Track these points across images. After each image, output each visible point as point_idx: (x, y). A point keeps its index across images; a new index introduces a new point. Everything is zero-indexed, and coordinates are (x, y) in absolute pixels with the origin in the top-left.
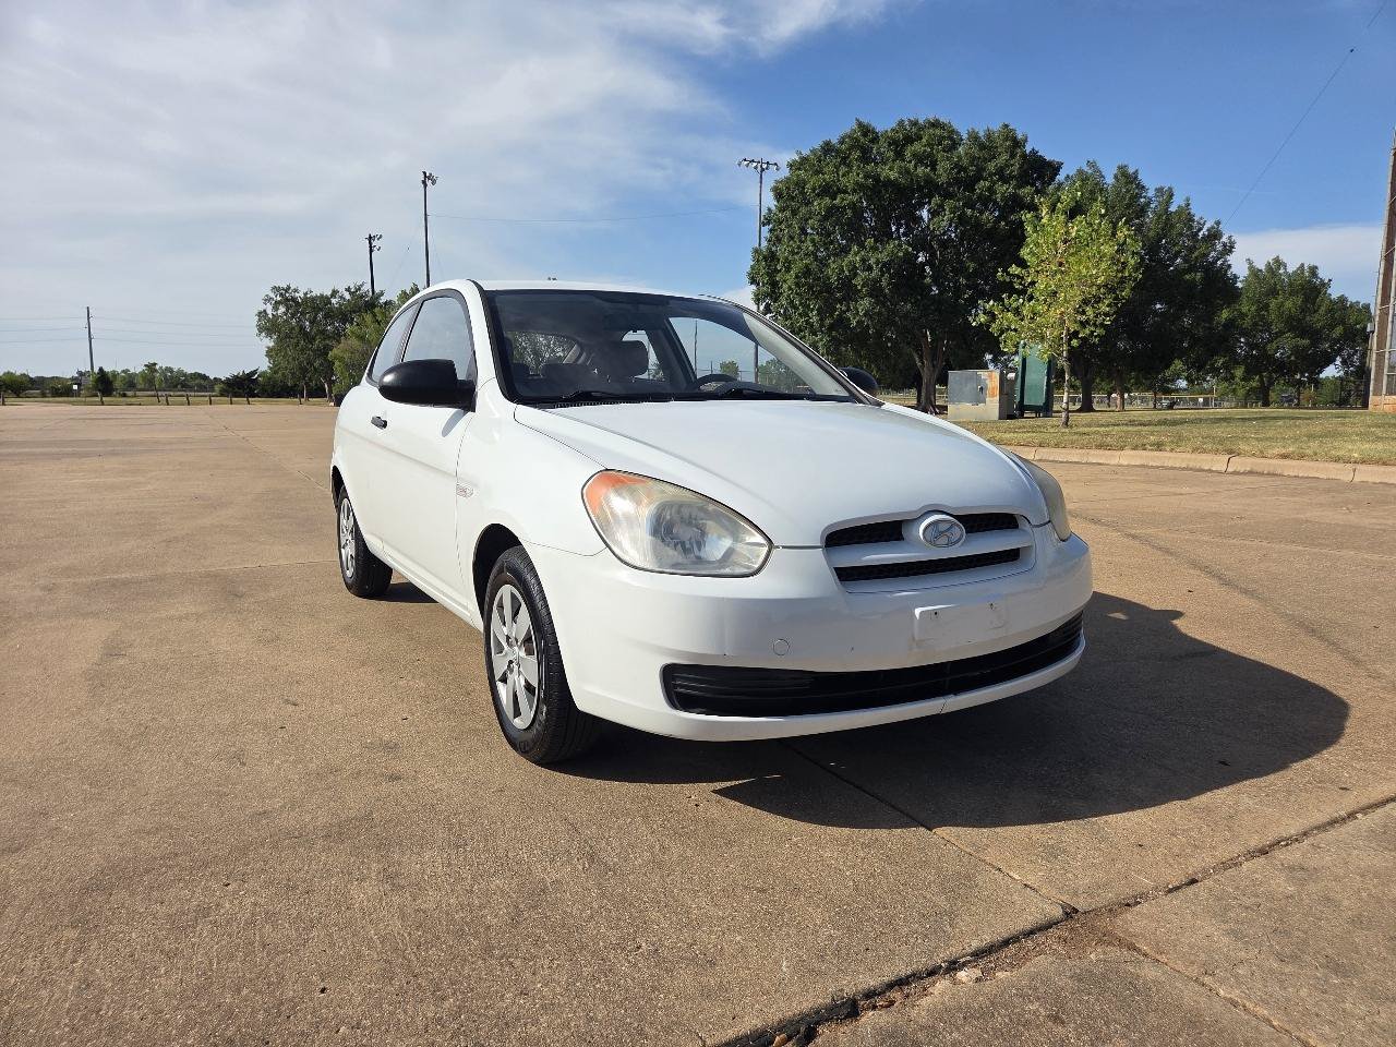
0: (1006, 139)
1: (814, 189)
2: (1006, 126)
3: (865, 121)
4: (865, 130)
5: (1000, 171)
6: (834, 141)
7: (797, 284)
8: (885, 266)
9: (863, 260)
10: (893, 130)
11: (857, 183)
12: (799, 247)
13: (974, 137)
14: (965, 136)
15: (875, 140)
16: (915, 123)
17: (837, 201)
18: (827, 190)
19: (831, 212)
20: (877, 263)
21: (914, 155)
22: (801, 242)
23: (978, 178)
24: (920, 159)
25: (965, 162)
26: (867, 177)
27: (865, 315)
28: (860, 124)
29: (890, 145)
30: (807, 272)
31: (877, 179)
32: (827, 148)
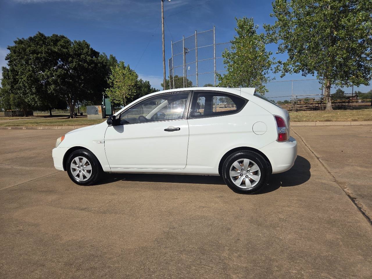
0: (86, 44)
1: (30, 51)
2: (84, 41)
3: (41, 32)
4: (42, 35)
5: (87, 53)
6: (32, 37)
7: (28, 80)
8: (59, 76)
9: (51, 74)
10: (51, 37)
11: (45, 51)
12: (26, 68)
13: (75, 42)
14: (73, 42)
15: (45, 38)
16: (57, 36)
17: (39, 55)
18: (34, 52)
19: (37, 58)
20: (56, 75)
21: (61, 45)
22: (26, 66)
23: (81, 54)
24: (63, 47)
25: (77, 49)
26: (48, 49)
27: (53, 90)
28: (40, 33)
29: (51, 41)
30: (31, 76)
31: (51, 50)
32: (31, 39)
